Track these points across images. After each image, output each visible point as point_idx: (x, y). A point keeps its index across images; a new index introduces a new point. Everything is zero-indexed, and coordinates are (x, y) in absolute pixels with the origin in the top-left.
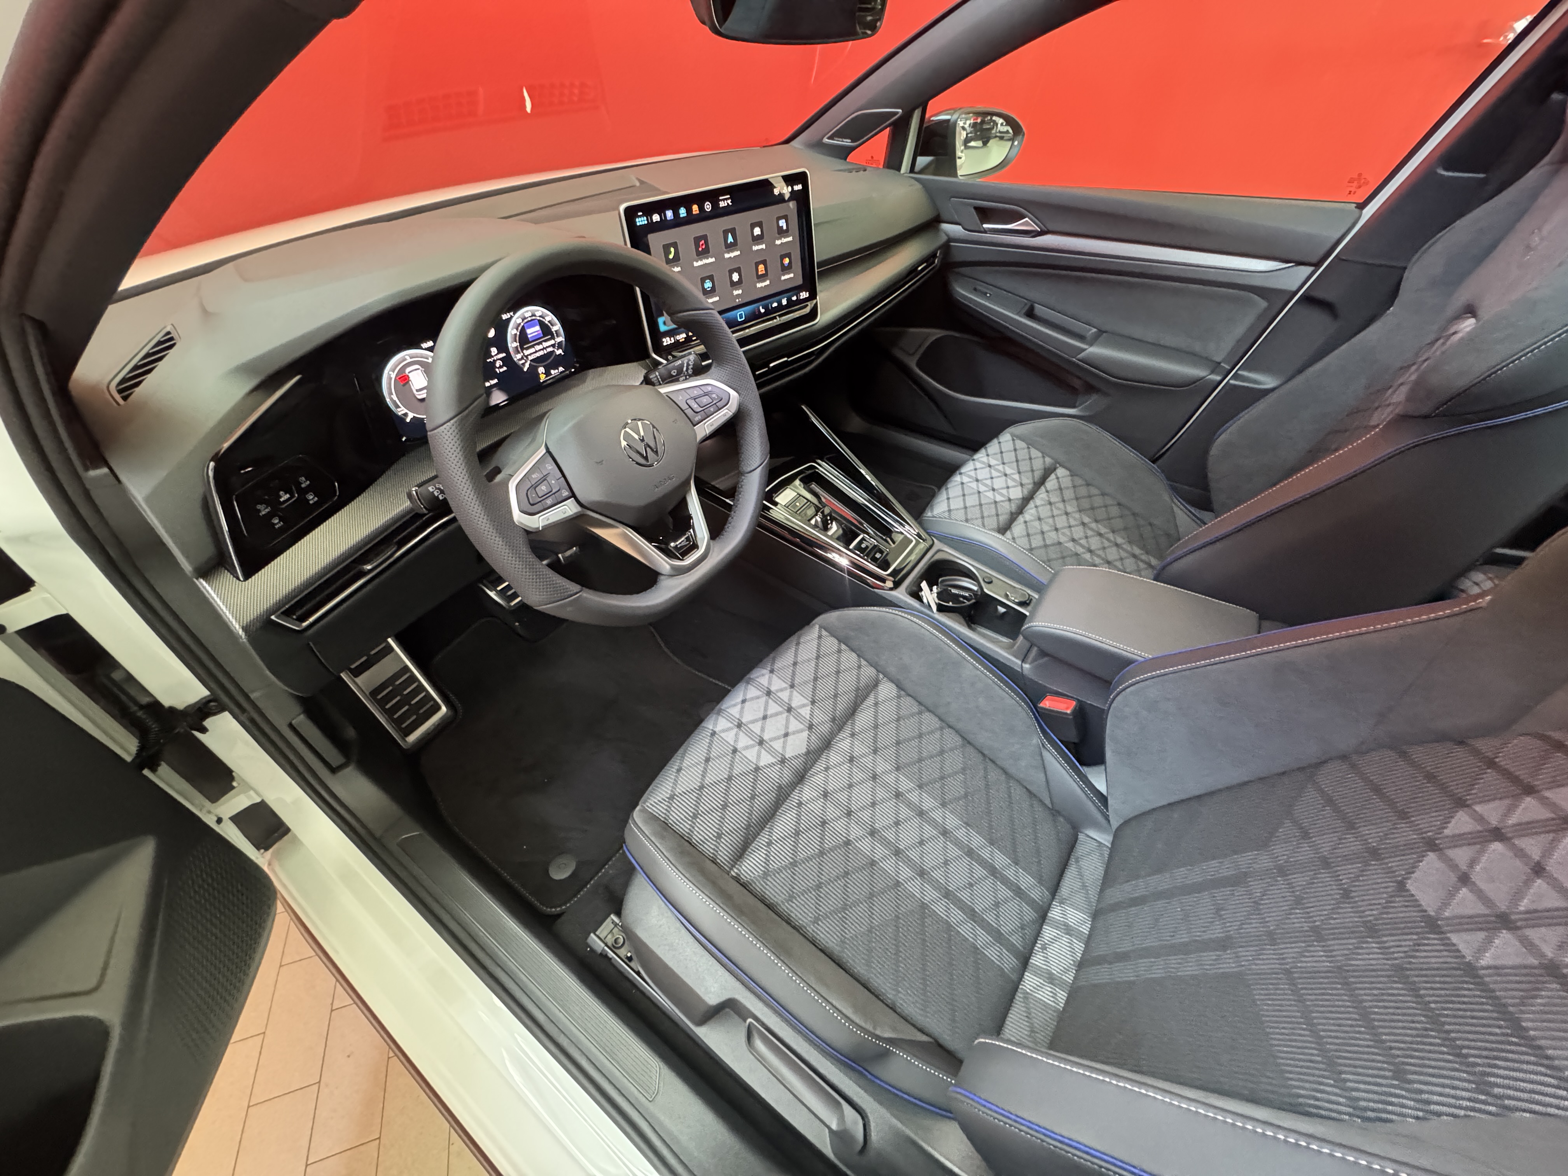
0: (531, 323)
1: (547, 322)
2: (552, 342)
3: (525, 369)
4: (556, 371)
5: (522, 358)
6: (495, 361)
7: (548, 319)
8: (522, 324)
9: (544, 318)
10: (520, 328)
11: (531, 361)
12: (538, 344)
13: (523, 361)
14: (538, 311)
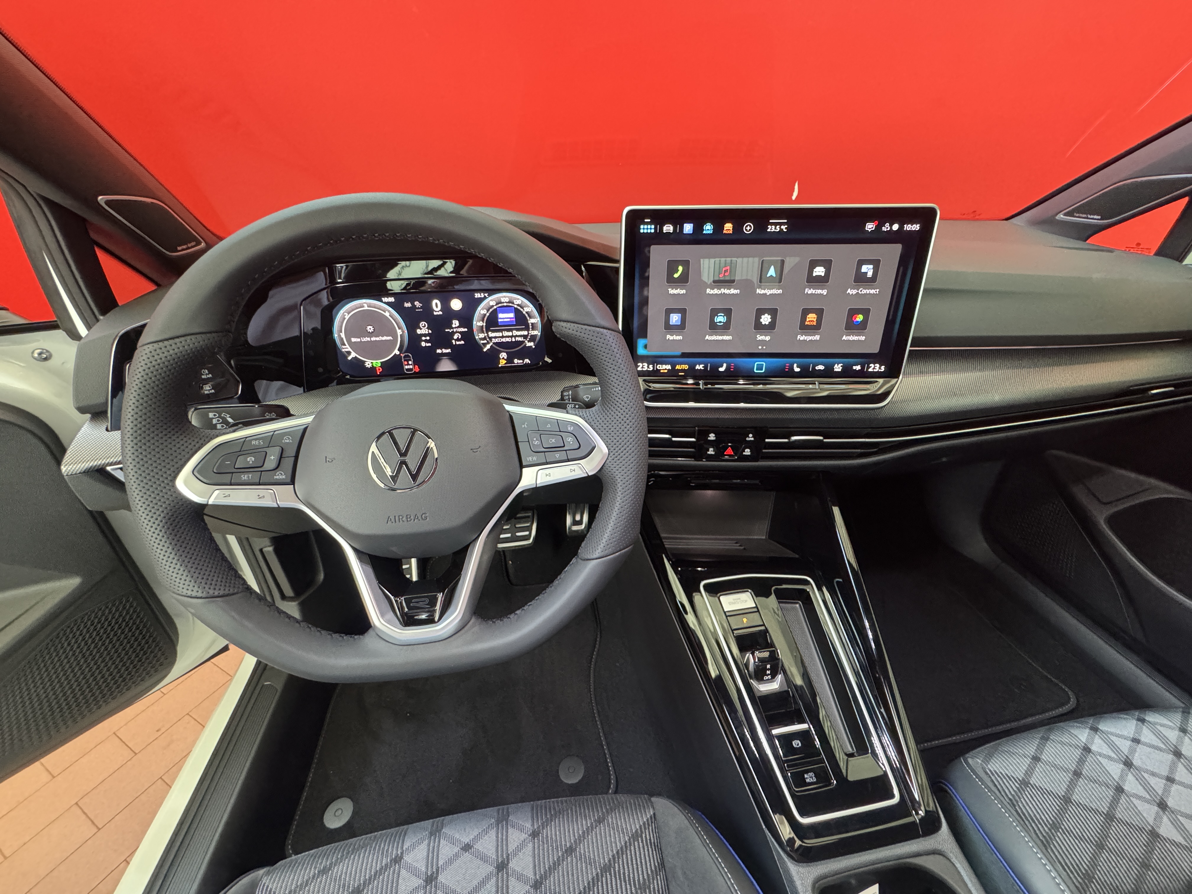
0: (506, 308)
1: (524, 313)
2: (526, 333)
3: (485, 350)
4: (521, 361)
5: (484, 339)
6: (453, 333)
7: (526, 309)
8: (495, 307)
9: (522, 308)
10: (491, 310)
11: (494, 343)
12: (508, 330)
13: (485, 341)
14: (518, 299)
